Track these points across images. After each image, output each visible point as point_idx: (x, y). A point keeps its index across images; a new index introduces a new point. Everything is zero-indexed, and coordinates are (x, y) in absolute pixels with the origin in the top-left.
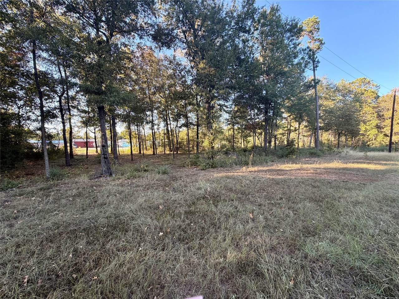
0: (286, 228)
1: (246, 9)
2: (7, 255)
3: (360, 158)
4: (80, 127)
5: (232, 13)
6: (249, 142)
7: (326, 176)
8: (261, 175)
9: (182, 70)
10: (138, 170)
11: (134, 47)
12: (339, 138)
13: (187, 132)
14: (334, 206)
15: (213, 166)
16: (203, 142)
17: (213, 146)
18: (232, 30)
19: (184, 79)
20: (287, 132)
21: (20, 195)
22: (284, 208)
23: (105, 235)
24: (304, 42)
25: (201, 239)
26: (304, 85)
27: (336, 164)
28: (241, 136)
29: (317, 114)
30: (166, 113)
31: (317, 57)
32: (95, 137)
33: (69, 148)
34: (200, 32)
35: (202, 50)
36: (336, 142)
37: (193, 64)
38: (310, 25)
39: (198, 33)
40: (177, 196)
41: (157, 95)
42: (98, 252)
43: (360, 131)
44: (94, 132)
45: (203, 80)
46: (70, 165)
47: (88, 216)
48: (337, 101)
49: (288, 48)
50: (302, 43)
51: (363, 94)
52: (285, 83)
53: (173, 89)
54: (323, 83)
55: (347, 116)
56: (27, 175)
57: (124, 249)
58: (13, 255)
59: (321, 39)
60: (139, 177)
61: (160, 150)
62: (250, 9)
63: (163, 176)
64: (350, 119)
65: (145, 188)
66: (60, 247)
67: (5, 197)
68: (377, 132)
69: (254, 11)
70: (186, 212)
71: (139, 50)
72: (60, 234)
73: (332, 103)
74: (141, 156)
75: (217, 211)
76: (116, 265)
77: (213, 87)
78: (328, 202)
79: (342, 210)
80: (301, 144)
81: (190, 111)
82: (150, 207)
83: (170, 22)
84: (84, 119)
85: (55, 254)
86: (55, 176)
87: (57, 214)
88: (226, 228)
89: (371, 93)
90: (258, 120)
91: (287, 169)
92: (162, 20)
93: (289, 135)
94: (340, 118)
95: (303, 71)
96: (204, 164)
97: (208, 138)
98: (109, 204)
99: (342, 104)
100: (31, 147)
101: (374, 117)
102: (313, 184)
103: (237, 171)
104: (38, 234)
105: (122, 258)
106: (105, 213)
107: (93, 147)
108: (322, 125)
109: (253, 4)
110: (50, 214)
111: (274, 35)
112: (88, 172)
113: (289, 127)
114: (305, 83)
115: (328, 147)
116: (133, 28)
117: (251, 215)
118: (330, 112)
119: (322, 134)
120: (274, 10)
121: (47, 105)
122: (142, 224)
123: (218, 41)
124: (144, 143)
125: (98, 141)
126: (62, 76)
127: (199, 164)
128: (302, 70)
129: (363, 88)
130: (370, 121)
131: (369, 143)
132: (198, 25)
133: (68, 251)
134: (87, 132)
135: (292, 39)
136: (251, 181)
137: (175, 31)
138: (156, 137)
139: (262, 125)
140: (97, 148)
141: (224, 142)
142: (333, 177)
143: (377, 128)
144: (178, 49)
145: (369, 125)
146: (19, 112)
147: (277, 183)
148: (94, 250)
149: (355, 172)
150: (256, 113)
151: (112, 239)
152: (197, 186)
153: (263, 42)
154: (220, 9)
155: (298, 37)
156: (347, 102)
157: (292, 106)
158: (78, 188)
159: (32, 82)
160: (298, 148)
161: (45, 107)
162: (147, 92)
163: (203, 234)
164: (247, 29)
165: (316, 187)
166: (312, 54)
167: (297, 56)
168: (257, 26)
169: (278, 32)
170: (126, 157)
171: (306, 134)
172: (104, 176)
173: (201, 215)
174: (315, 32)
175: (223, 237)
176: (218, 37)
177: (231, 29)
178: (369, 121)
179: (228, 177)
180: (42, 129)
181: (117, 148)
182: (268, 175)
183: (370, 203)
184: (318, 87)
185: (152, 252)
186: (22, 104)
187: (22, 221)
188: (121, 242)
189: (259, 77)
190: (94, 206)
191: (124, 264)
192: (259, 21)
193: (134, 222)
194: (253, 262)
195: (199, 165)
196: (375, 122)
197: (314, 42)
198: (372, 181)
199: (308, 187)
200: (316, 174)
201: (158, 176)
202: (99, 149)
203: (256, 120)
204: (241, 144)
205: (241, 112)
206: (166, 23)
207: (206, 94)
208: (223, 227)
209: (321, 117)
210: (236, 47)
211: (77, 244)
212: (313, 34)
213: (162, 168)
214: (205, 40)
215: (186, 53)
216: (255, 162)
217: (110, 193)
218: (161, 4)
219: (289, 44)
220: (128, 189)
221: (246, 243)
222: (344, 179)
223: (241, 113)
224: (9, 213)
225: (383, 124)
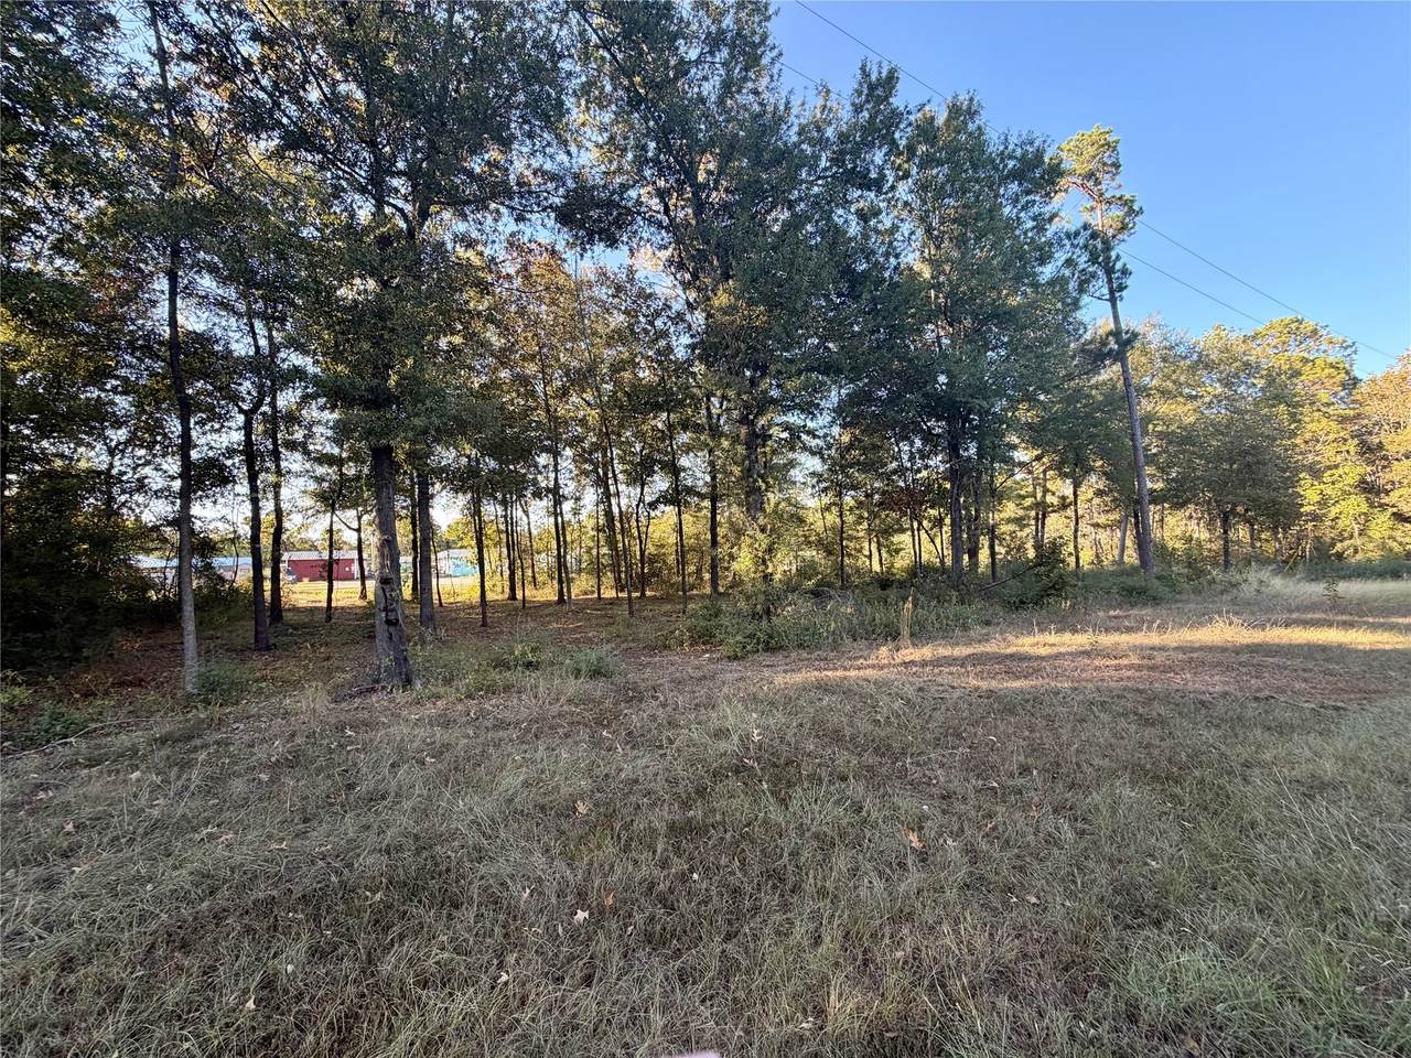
0: (1047, 888)
1: (866, 114)
2: (23, 1003)
3: (1313, 607)
4: (310, 512)
5: (819, 129)
6: (897, 551)
7: (1188, 676)
8: (946, 677)
9: (657, 314)
10: (501, 664)
11: (496, 246)
12: (1226, 532)
13: (675, 519)
14: (1228, 797)
15: (772, 645)
16: (732, 557)
17: (770, 570)
18: (820, 182)
19: (662, 343)
20: (1033, 513)
21: (92, 763)
22: (1039, 806)
23: (380, 923)
24: (1071, 209)
25: (728, 938)
26: (1083, 351)
27: (1222, 632)
28: (869, 531)
29: (1135, 447)
30: (604, 455)
31: (1118, 258)
32: (360, 540)
33: (267, 585)
34: (714, 194)
35: (724, 249)
36: (1217, 545)
37: (692, 295)
38: (1086, 156)
39: (708, 196)
40: (642, 764)
41: (574, 399)
42: (351, 990)
43: (1302, 505)
44: (353, 528)
45: (727, 347)
46: (268, 648)
47: (321, 846)
48: (1207, 400)
49: (1017, 232)
50: (1062, 214)
51: (1297, 373)
52: (1012, 347)
53: (627, 375)
54: (1150, 343)
55: (1247, 453)
56: (122, 684)
57: (446, 980)
58: (45, 1001)
59: (1127, 197)
60: (507, 688)
61: (581, 586)
62: (878, 112)
63: (590, 685)
64: (1258, 462)
65: (528, 730)
66: (215, 969)
67: (38, 770)
68: (1364, 507)
69: (895, 117)
70: (672, 827)
71: (515, 254)
72: (218, 917)
73: (1189, 406)
74: (516, 609)
75: (788, 822)
76: (412, 1044)
77: (763, 369)
78: (1202, 781)
79: (1259, 815)
80: (1086, 557)
81: (688, 449)
82: (543, 808)
83: (615, 163)
84: (325, 485)
85: (195, 997)
86: (213, 690)
87: (211, 836)
88: (822, 893)
89: (1327, 371)
90: (924, 473)
91: (1043, 651)
92: (588, 159)
93: (1043, 524)
94: (1221, 459)
95: (1076, 305)
96: (739, 638)
97: (750, 546)
98: (397, 795)
99: (1223, 411)
100: (142, 583)
101: (1348, 452)
102: (1141, 711)
103: (859, 663)
104: (142, 919)
105: (435, 1016)
106: (381, 832)
107: (350, 578)
108: (1159, 485)
109: (887, 98)
110: (187, 836)
111: (964, 193)
112: (329, 674)
113: (1039, 495)
114: (1084, 344)
115: (1189, 565)
116: (495, 190)
117: (913, 837)
118: (1183, 440)
119: (1162, 520)
120: (961, 113)
121: (202, 441)
122: (512, 877)
123: (776, 220)
124: (527, 563)
125: (370, 556)
126: (257, 348)
127: (719, 637)
128: (1069, 300)
129: (1295, 353)
130: (1336, 467)
131: (1339, 547)
132: (709, 173)
133: (241, 985)
134: (330, 531)
135: (1028, 202)
136: (909, 701)
137: (633, 193)
138: (569, 539)
139: (942, 492)
140: (363, 584)
141: (808, 553)
142: (1216, 683)
143: (1365, 490)
144: (642, 250)
145: (1333, 483)
146: (111, 466)
147: (1007, 706)
148: (334, 981)
149: (1297, 662)
150: (920, 451)
151: (401, 937)
152: (715, 724)
153: (928, 217)
154: (779, 120)
155: (1048, 194)
156: (1241, 405)
157: (1044, 422)
158: (293, 735)
159: (161, 367)
160: (1076, 571)
161: (196, 446)
162: (539, 388)
163: (736, 916)
164: (873, 175)
165: (1153, 724)
166: (1100, 246)
167: (1050, 257)
168: (906, 166)
169: (977, 181)
170: (462, 615)
171: (1102, 519)
172: (383, 688)
173: (728, 836)
174: (1107, 176)
175: (812, 926)
176: (775, 207)
177: (819, 177)
178: (1329, 468)
179: (824, 688)
180: (182, 521)
181: (434, 581)
182: (972, 675)
183: (1369, 786)
184: (1133, 357)
185: (549, 991)
186: (123, 439)
187: (87, 867)
188: (435, 951)
189: (920, 331)
190: (343, 806)
191: (442, 1039)
192: (911, 149)
193: (482, 869)
194: (926, 1038)
195: (721, 642)
196: (1353, 471)
197: (1104, 207)
198: (1368, 695)
199: (1123, 723)
200: (1151, 668)
201: (573, 686)
202: (371, 585)
203: (919, 476)
204: (870, 557)
205: (864, 448)
206: (603, 168)
207: (739, 394)
208: (809, 885)
209: (1151, 460)
210: (835, 234)
211: (275, 956)
212: (1098, 182)
213: (591, 655)
214: (731, 217)
215: (670, 262)
216: (922, 627)
217: (401, 750)
218: (588, 109)
219: (1018, 218)
220: (468, 737)
221: (899, 954)
222: (1259, 690)
223: (864, 450)
224: (46, 833)
225: (1383, 478)
